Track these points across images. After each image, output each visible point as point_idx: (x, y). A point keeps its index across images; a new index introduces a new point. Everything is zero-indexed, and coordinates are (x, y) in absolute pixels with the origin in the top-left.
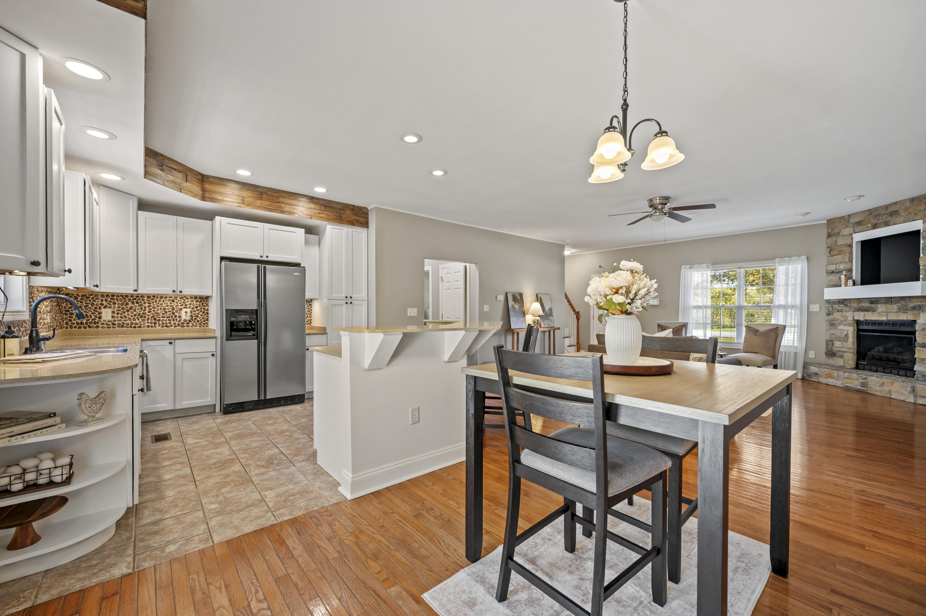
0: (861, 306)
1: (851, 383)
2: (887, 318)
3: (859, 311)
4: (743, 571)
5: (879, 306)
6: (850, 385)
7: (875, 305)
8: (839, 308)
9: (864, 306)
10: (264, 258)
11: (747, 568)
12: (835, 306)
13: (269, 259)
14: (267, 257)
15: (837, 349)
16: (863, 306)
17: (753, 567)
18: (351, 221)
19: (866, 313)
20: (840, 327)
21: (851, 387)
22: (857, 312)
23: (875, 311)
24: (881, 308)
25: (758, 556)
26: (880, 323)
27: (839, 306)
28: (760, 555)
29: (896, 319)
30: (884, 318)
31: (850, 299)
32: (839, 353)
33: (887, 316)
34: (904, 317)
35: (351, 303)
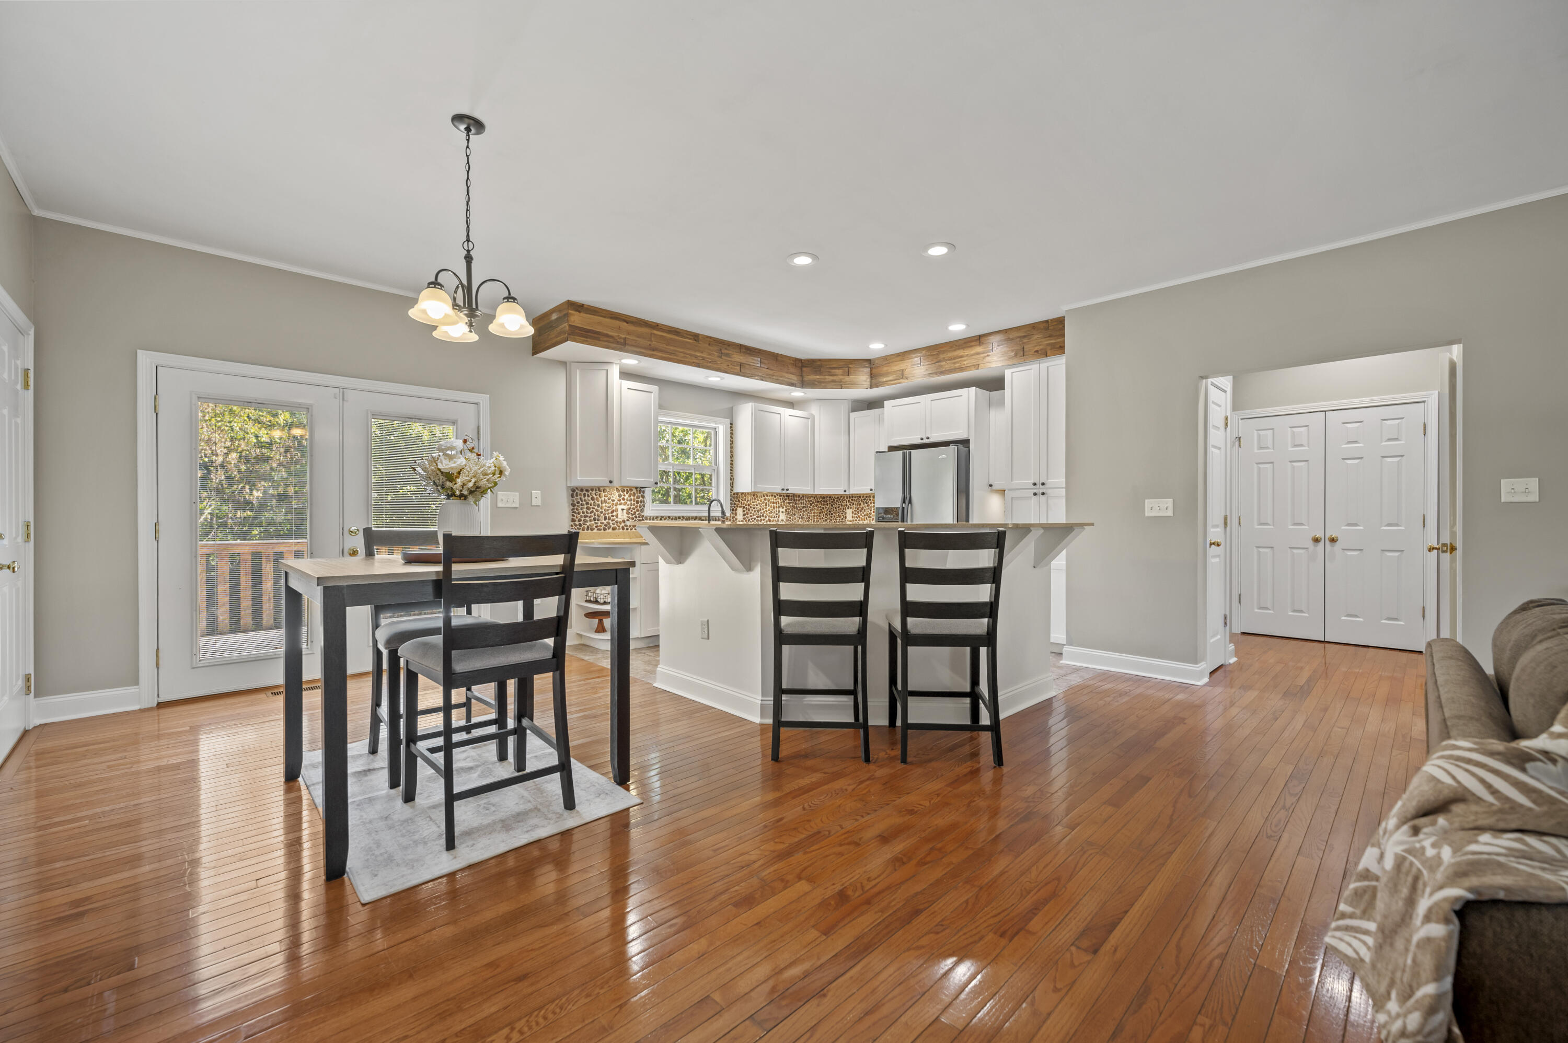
4: (370, 848)
10: (926, 441)
11: (371, 853)
13: (932, 440)
14: (928, 438)
17: (366, 858)
18: (1041, 350)
25: (376, 873)
28: (376, 875)
35: (1043, 494)
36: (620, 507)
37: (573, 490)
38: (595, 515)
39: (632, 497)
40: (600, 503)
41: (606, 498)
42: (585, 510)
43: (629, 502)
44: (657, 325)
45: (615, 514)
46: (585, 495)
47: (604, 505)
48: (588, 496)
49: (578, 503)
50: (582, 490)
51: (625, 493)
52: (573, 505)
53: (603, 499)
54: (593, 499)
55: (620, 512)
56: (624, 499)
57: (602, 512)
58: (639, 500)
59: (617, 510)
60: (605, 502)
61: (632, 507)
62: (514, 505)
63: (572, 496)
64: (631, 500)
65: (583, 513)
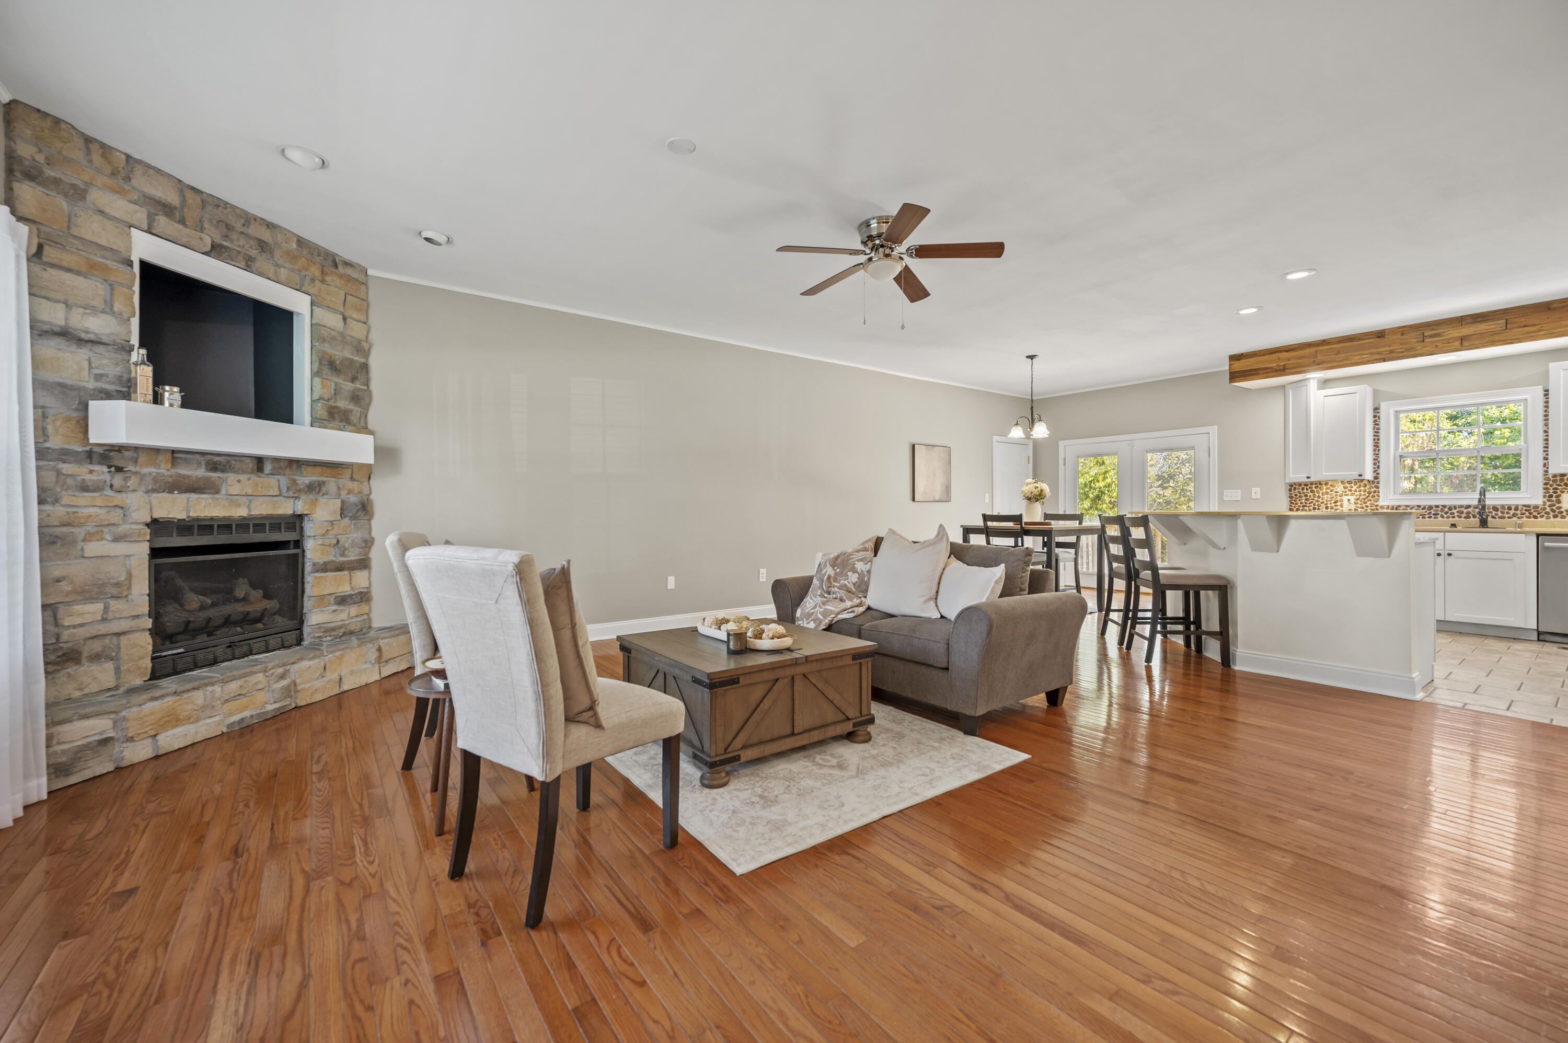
0: (180, 476)
1: (245, 708)
2: (250, 510)
3: (171, 492)
5: (232, 477)
6: (246, 714)
7: (221, 475)
8: (88, 477)
9: (188, 477)
12: (67, 468)
15: (82, 633)
16: (184, 477)
19: (193, 496)
20: (93, 548)
21: (252, 716)
22: (165, 495)
23: (217, 492)
24: (233, 484)
26: (226, 526)
27: (91, 472)
29: (270, 513)
30: (242, 512)
31: (136, 449)
32: (96, 646)
33: (249, 507)
34: (286, 508)
36: (1345, 498)
37: (1291, 486)
38: (1314, 505)
39: (1362, 488)
40: (1321, 495)
41: (1329, 491)
42: (1303, 501)
43: (1358, 493)
44: (1324, 341)
45: (1339, 504)
46: (1303, 489)
47: (1325, 496)
48: (1307, 489)
49: (1296, 495)
50: (1300, 485)
51: (1353, 485)
52: (1291, 497)
53: (1324, 491)
54: (1312, 491)
55: (1345, 503)
56: (1350, 491)
57: (1322, 503)
58: (1372, 490)
59: (1342, 501)
60: (1327, 493)
61: (1362, 497)
62: (1236, 499)
63: (1290, 490)
64: (1360, 491)
65: (1301, 503)
